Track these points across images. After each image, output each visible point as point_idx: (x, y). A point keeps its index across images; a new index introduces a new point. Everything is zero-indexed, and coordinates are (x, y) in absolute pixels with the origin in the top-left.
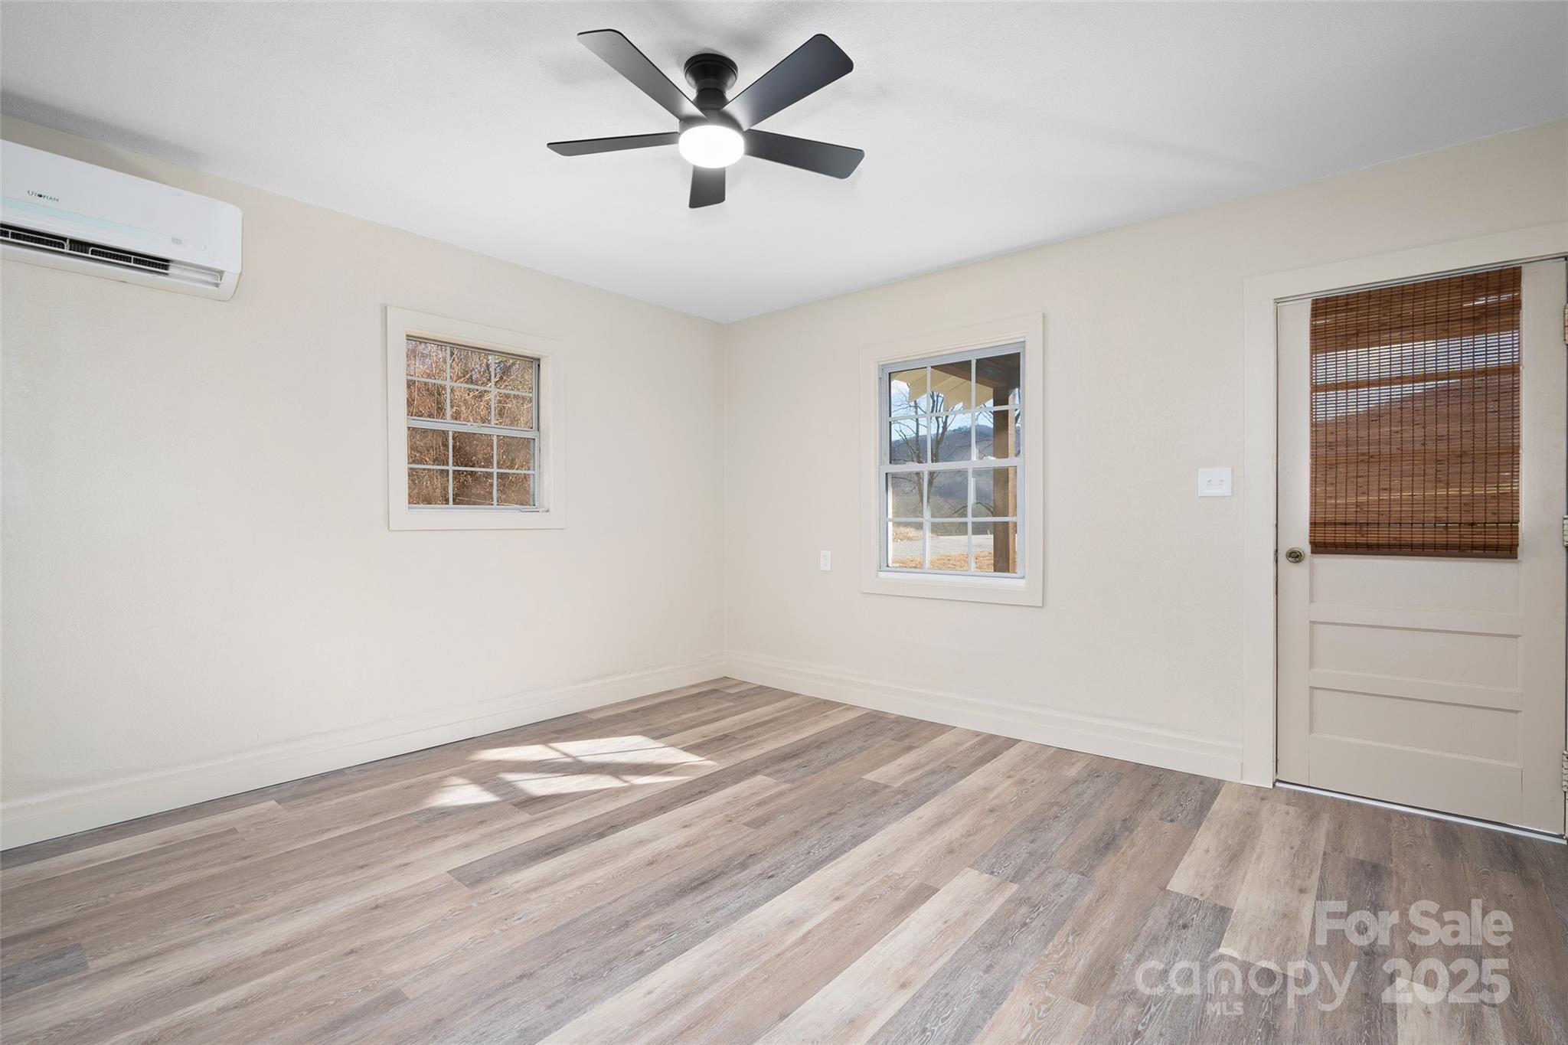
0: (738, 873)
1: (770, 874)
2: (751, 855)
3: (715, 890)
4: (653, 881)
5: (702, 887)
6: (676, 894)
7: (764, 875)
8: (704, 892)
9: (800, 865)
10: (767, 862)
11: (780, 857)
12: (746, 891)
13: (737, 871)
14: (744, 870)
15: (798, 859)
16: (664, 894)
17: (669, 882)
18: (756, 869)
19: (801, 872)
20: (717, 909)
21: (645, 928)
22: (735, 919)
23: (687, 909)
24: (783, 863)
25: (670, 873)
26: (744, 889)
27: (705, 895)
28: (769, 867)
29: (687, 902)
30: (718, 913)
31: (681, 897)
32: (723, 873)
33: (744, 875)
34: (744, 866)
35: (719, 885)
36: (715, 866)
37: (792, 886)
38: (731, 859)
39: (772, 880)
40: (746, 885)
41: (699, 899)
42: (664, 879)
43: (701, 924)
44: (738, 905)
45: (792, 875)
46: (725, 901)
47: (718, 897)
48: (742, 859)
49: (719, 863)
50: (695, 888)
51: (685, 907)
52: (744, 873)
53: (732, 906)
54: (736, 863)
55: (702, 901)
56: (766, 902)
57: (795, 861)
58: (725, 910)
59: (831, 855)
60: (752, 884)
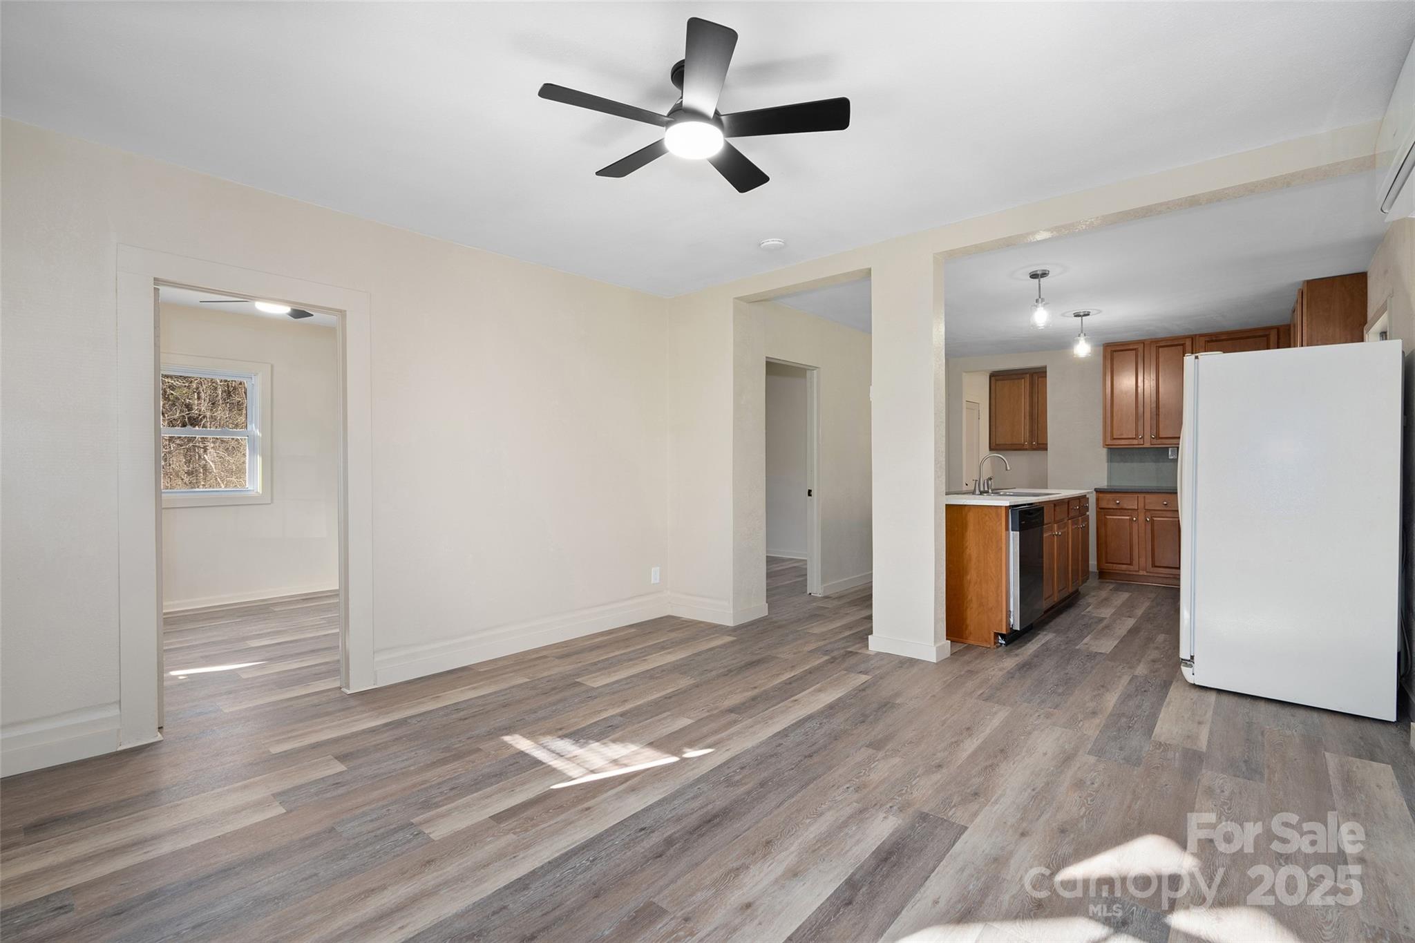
0: (675, 833)
1: (643, 832)
2: (660, 856)
3: (695, 816)
4: (757, 822)
5: (708, 818)
6: (731, 811)
7: (648, 831)
8: (706, 813)
9: (610, 844)
10: (643, 848)
11: (629, 854)
12: (668, 814)
13: (677, 835)
14: (670, 836)
15: (608, 852)
16: (742, 810)
17: (742, 822)
18: (656, 838)
19: (611, 836)
20: (693, 798)
21: (746, 784)
22: (678, 791)
23: (719, 799)
24: (626, 846)
25: (744, 832)
26: (670, 816)
27: (705, 810)
28: (643, 840)
29: (720, 804)
30: (692, 795)
31: (726, 808)
32: (691, 834)
33: (670, 831)
34: (669, 842)
35: (693, 820)
36: (700, 841)
37: (625, 820)
38: (684, 850)
39: (643, 826)
40: (667, 820)
41: (710, 807)
42: (747, 826)
43: (704, 786)
44: (676, 802)
45: (622, 831)
46: (687, 805)
47: (693, 809)
48: (672, 851)
49: (695, 844)
50: (715, 816)
51: (720, 799)
52: (669, 833)
53: (682, 801)
54: (677, 845)
55: (707, 805)
56: (651, 805)
57: (612, 849)
58: (687, 798)
59: (570, 857)
60: (662, 821)
